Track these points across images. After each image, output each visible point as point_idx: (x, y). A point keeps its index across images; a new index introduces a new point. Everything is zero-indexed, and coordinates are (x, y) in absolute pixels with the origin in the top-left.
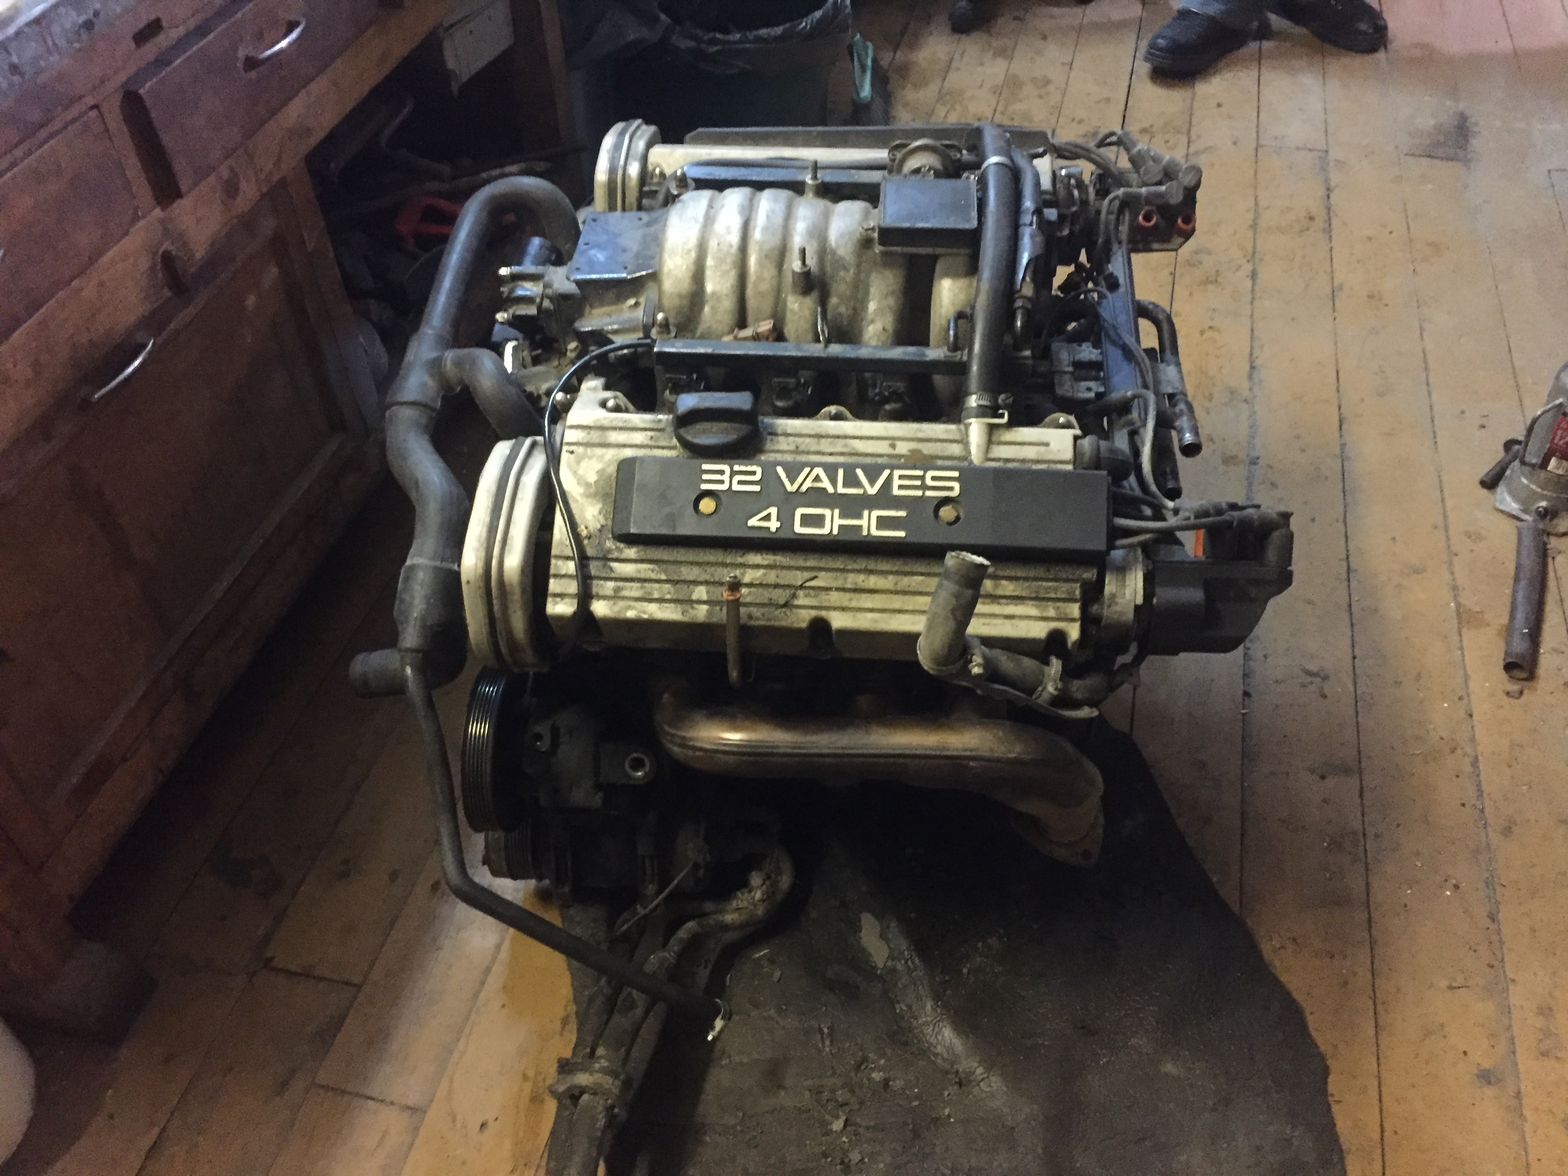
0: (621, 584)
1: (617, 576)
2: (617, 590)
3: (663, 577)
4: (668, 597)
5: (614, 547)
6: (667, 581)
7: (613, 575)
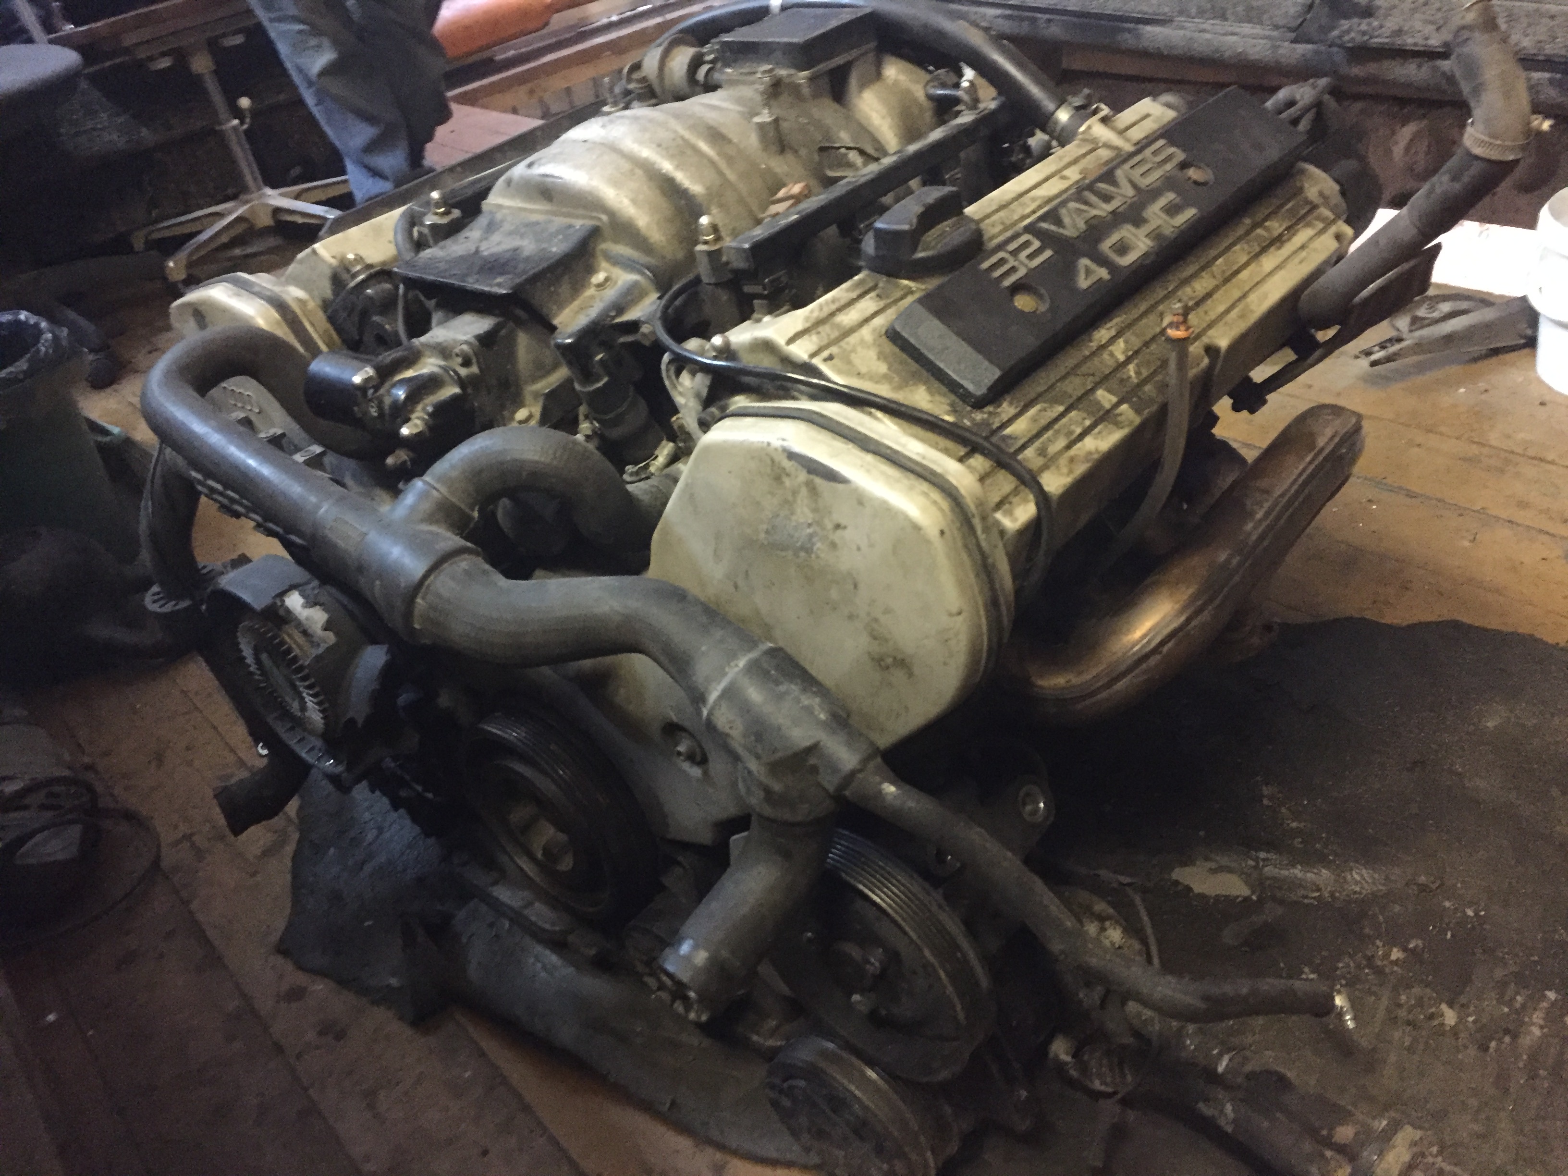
0: (1037, 444)
1: (1025, 440)
2: (1042, 452)
3: (1061, 409)
4: (1088, 423)
5: (985, 416)
6: (1067, 410)
7: (1020, 442)
